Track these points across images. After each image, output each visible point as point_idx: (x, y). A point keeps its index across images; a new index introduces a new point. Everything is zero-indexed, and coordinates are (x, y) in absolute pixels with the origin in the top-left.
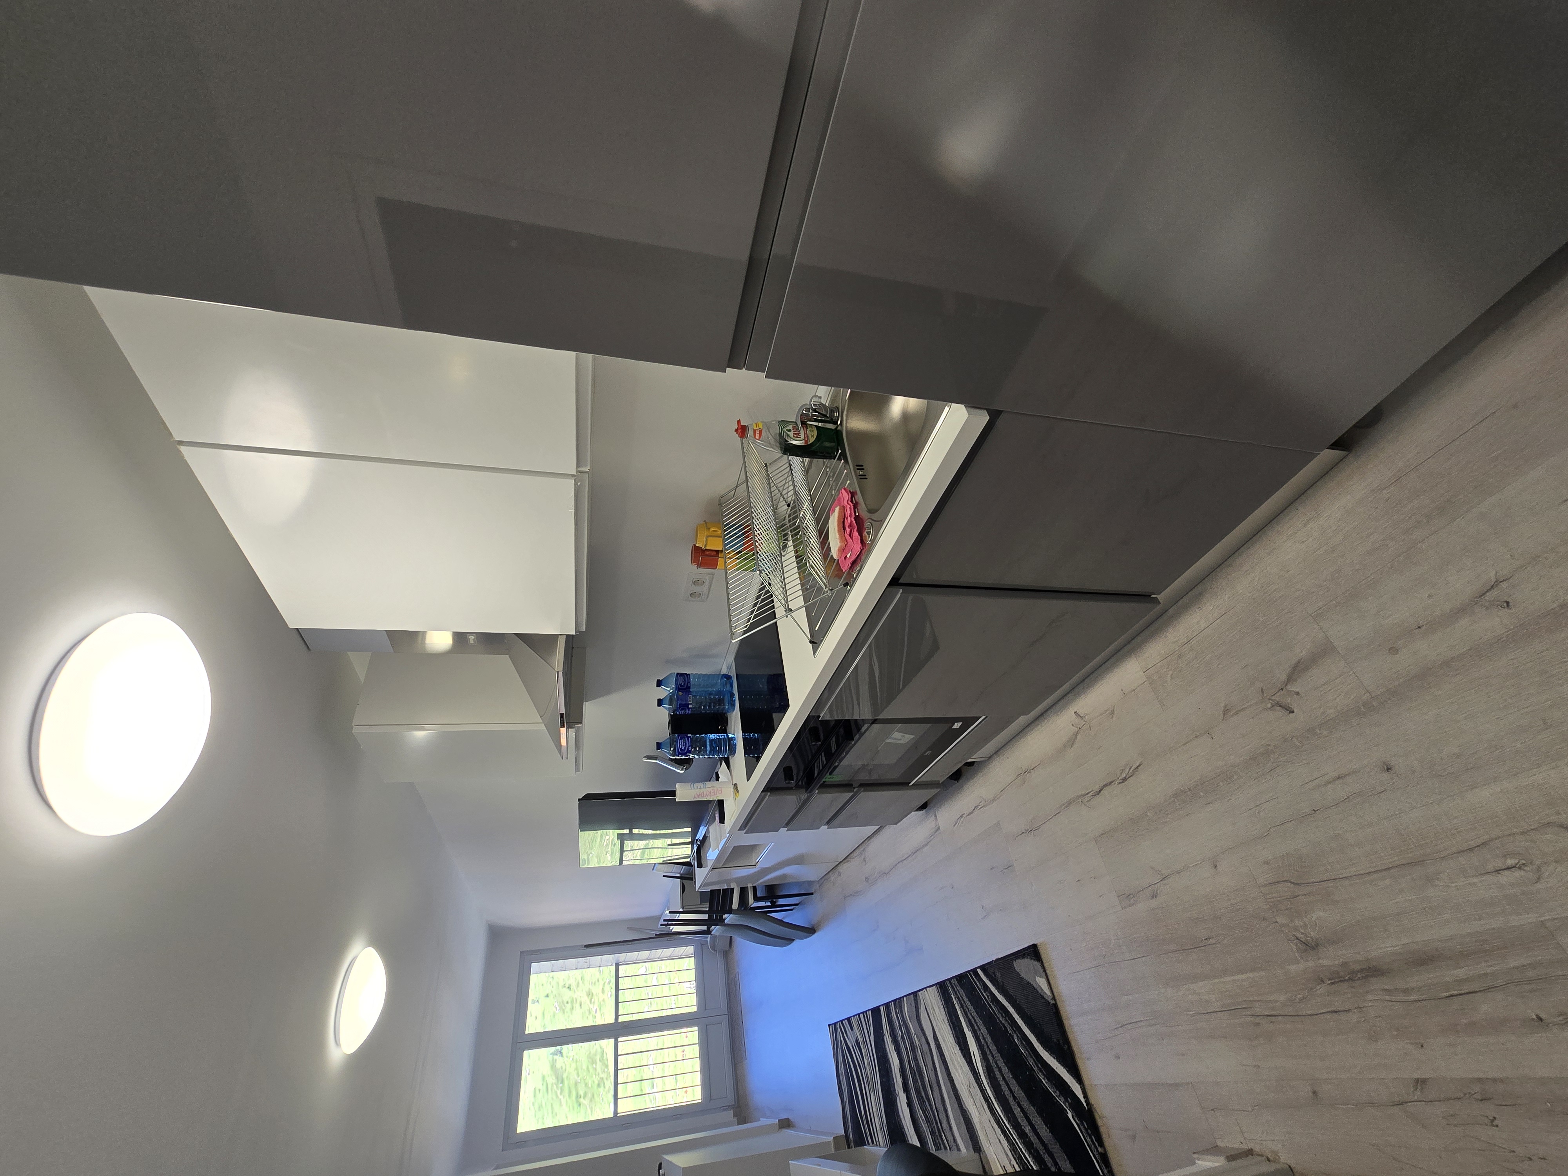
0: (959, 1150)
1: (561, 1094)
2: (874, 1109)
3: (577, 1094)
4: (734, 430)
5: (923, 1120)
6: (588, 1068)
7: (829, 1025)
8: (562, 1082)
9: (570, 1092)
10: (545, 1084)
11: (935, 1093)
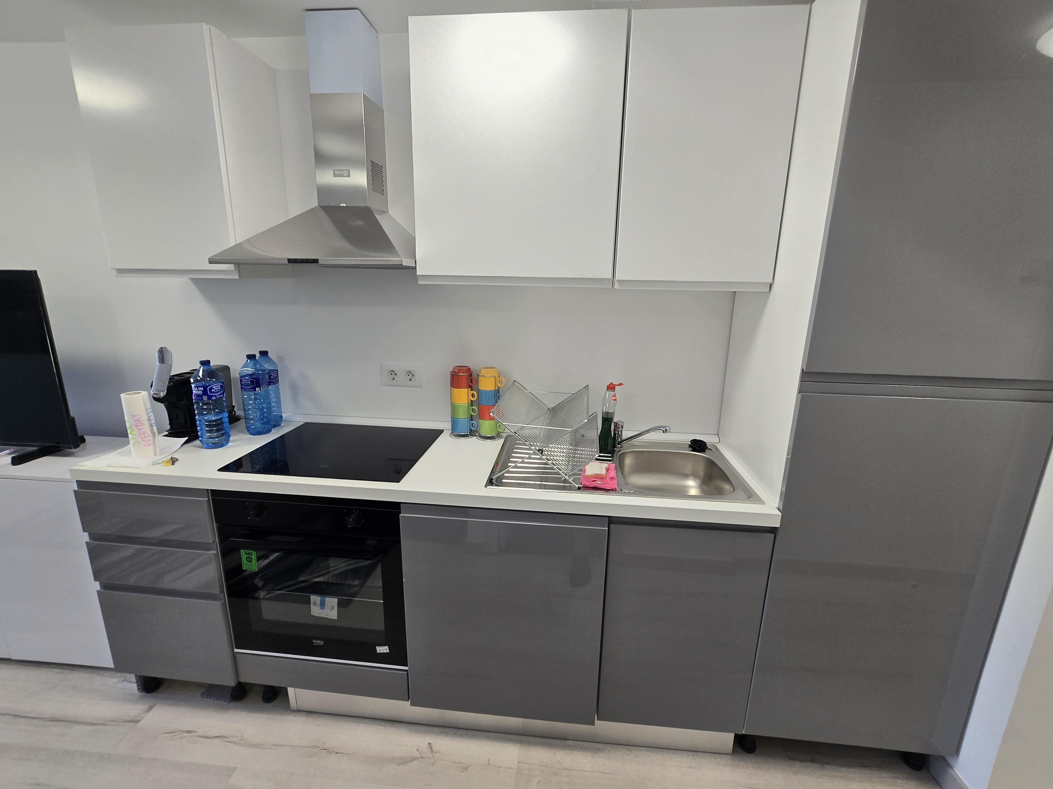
4: (612, 382)
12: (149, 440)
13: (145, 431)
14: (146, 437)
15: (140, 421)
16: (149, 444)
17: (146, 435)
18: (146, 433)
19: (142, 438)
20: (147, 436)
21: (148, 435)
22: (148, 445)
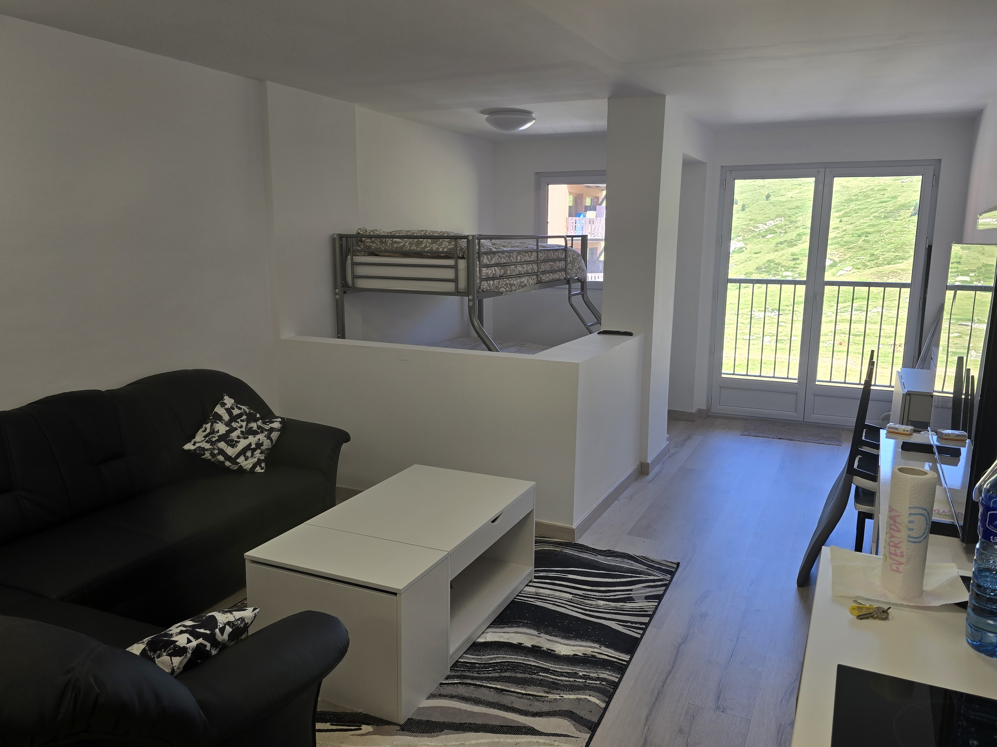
0: (432, 696)
1: (875, 216)
2: (557, 594)
3: (870, 233)
5: (491, 659)
6: (892, 243)
7: (678, 564)
8: (885, 217)
9: (873, 226)
10: (888, 199)
11: (493, 692)
12: (900, 562)
13: (898, 544)
14: (896, 555)
15: (895, 522)
16: (898, 568)
17: (898, 552)
18: (899, 548)
19: (890, 553)
20: (899, 554)
21: (902, 552)
22: (896, 569)
